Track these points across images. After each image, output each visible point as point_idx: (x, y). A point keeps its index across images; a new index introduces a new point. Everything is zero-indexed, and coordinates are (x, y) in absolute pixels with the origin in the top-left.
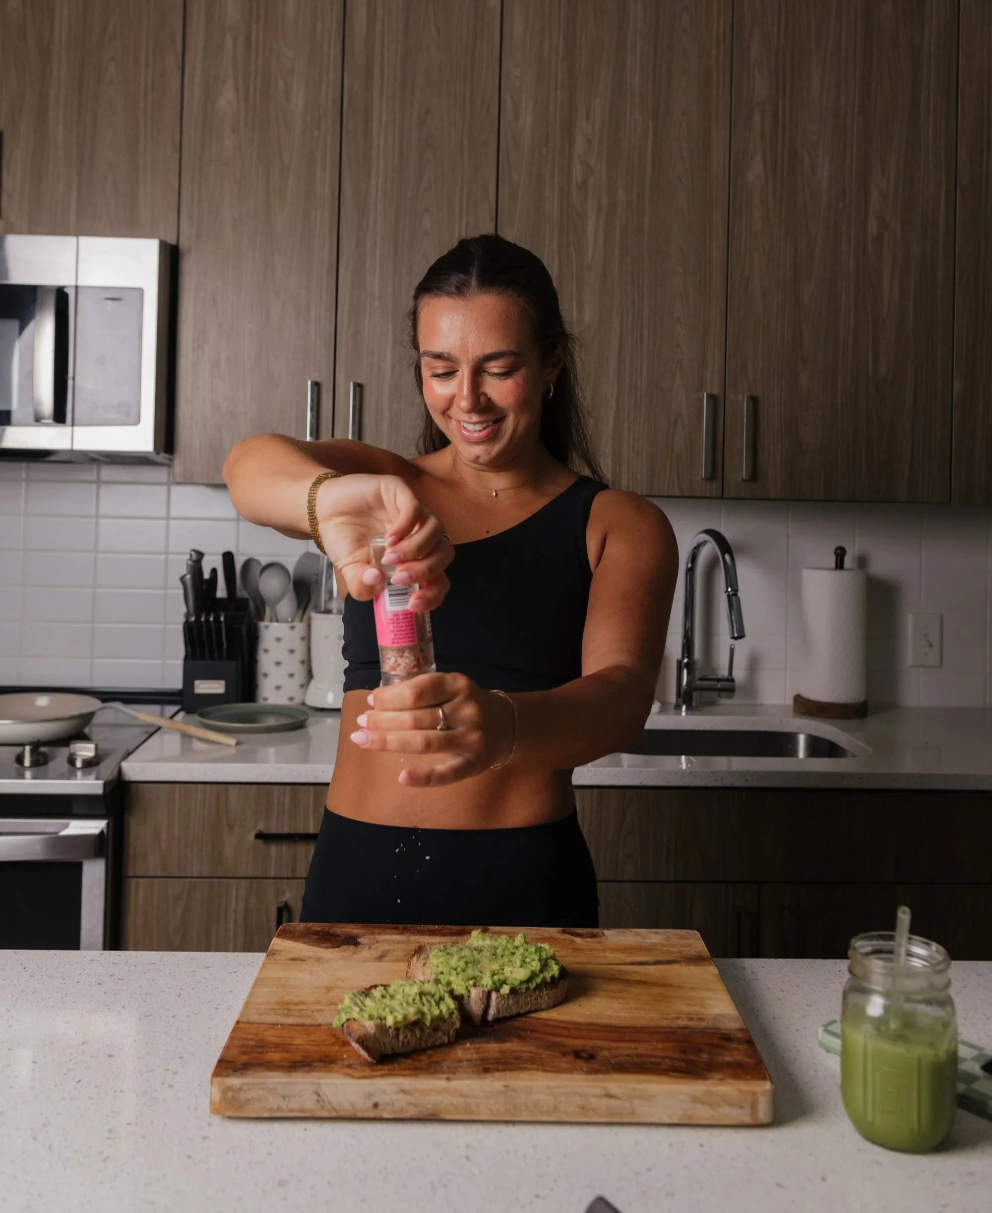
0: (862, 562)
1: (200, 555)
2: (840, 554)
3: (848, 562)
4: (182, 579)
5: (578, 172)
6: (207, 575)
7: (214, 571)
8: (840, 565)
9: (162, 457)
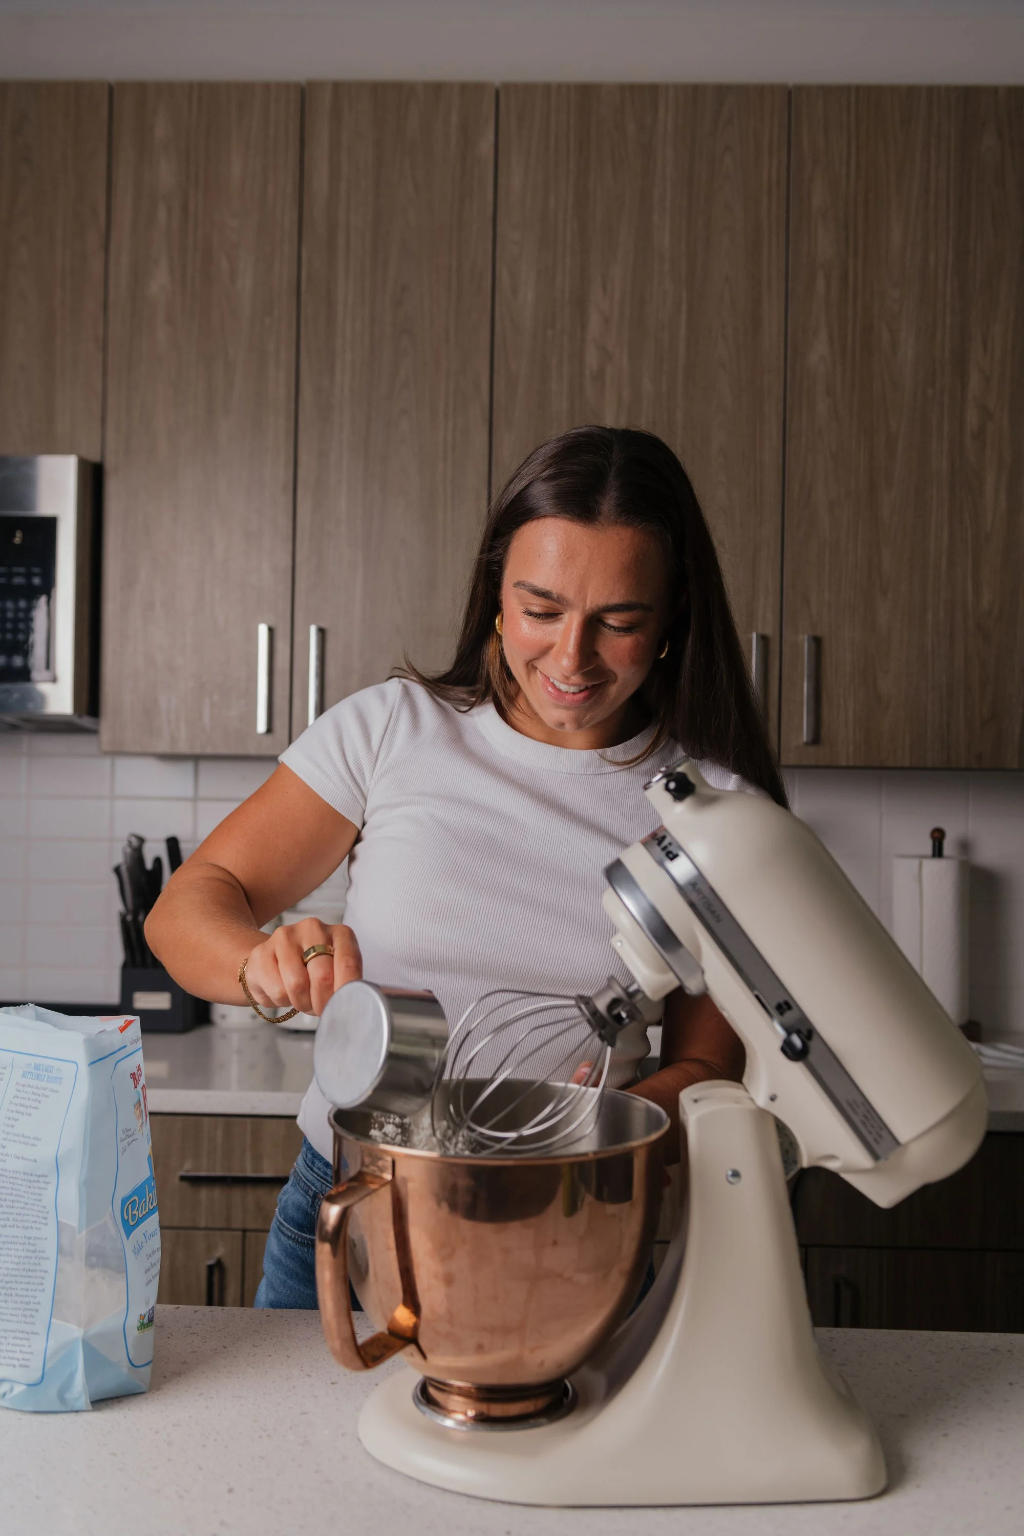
0: (965, 846)
1: (141, 840)
2: (938, 837)
3: (948, 847)
4: (117, 870)
5: (592, 358)
6: (149, 865)
7: (158, 861)
8: (938, 852)
9: (86, 721)
